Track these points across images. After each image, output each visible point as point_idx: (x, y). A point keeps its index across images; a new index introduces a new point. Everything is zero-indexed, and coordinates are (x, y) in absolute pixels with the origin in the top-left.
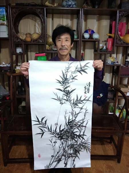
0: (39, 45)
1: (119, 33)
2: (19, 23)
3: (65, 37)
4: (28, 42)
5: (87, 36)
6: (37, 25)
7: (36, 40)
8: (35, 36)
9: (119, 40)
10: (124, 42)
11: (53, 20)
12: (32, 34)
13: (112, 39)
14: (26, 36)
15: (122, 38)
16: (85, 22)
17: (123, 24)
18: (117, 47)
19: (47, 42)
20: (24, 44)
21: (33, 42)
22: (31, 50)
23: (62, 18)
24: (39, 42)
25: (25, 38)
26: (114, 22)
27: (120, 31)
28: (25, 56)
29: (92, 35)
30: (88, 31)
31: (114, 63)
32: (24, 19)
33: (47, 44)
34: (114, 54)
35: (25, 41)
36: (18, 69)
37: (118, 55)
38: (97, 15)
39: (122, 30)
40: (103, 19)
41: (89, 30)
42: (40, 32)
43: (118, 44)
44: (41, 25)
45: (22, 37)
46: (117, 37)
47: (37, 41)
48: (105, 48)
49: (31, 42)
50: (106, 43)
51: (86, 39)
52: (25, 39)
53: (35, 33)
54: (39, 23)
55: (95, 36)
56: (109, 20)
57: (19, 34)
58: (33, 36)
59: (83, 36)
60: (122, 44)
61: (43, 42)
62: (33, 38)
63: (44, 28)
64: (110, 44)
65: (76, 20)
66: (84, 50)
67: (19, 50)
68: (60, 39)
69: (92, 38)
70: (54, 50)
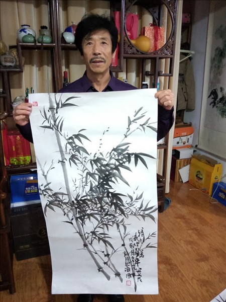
1: (128, 34)
3: (100, 37)
5: (70, 38)
9: (129, 46)
10: (138, 49)
15: (133, 42)
16: (66, 12)
17: (133, 17)
18: (127, 58)
26: (118, 12)
27: (130, 30)
30: (72, 29)
34: (122, 72)
37: (129, 74)
39: (133, 29)
43: (127, 53)
46: (124, 40)
51: (69, 43)
56: (109, 10)
59: (63, 38)
60: (134, 53)
66: (68, 66)
68: (90, 41)
70: (5, 67)
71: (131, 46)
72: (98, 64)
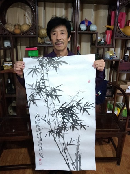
0: (30, 37)
2: (6, 12)
3: (61, 30)
4: (17, 34)
5: (83, 27)
6: (27, 15)
7: (26, 32)
8: (25, 28)
10: (125, 34)
11: (45, 9)
12: (21, 25)
13: (111, 31)
14: (15, 27)
15: (122, 30)
16: (81, 12)
17: (122, 14)
18: (116, 39)
19: (38, 34)
20: (13, 37)
21: (23, 34)
22: (21, 43)
23: (55, 7)
24: (29, 34)
25: (14, 30)
26: (113, 12)
27: (120, 22)
28: (15, 50)
29: (89, 27)
30: (85, 22)
31: (113, 58)
32: (11, 7)
33: (38, 37)
34: (112, 47)
35: (13, 33)
36: (7, 65)
37: (116, 48)
38: (94, 4)
39: (122, 22)
40: (101, 9)
41: (86, 20)
42: (30, 23)
43: (117, 37)
44: (32, 14)
45: (10, 29)
46: (116, 29)
47: (27, 34)
48: (103, 41)
49: (20, 34)
50: (104, 35)
51: (83, 31)
52: (13, 32)
53: (25, 23)
54: (30, 12)
55: (93, 28)
56: (108, 10)
57: (6, 26)
58: (22, 27)
59: (80, 28)
61: (33, 35)
62: (23, 30)
63: (35, 19)
64: (109, 37)
65: (71, 9)
66: (80, 44)
67: (7, 44)
69: (89, 30)
70: (47, 44)
71: (120, 32)
72: (59, 45)
